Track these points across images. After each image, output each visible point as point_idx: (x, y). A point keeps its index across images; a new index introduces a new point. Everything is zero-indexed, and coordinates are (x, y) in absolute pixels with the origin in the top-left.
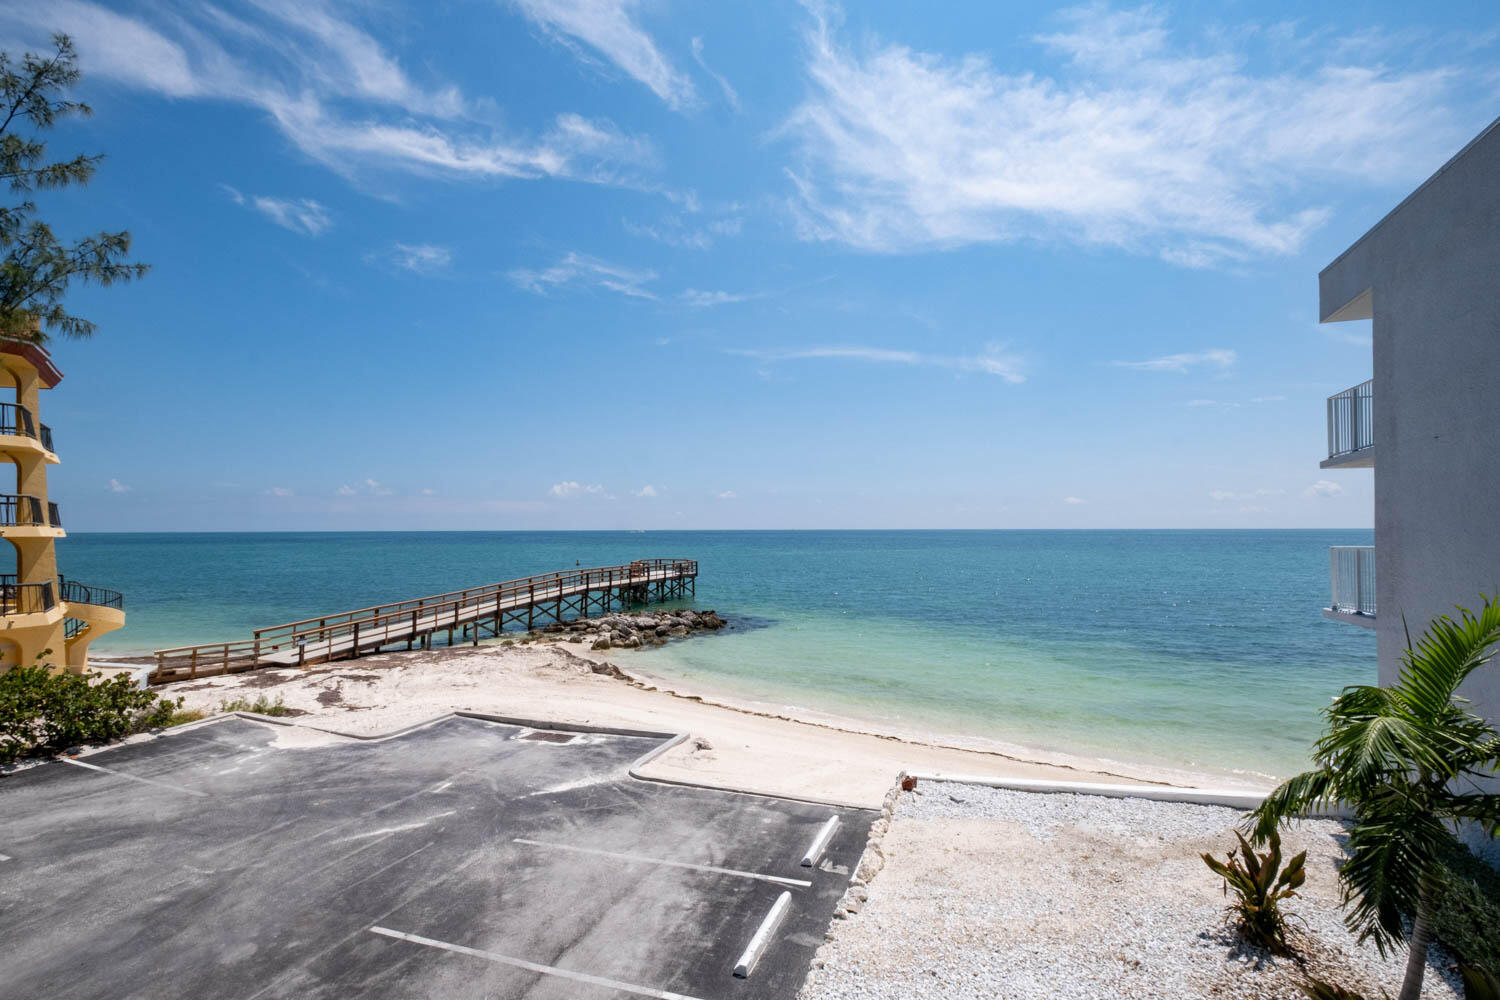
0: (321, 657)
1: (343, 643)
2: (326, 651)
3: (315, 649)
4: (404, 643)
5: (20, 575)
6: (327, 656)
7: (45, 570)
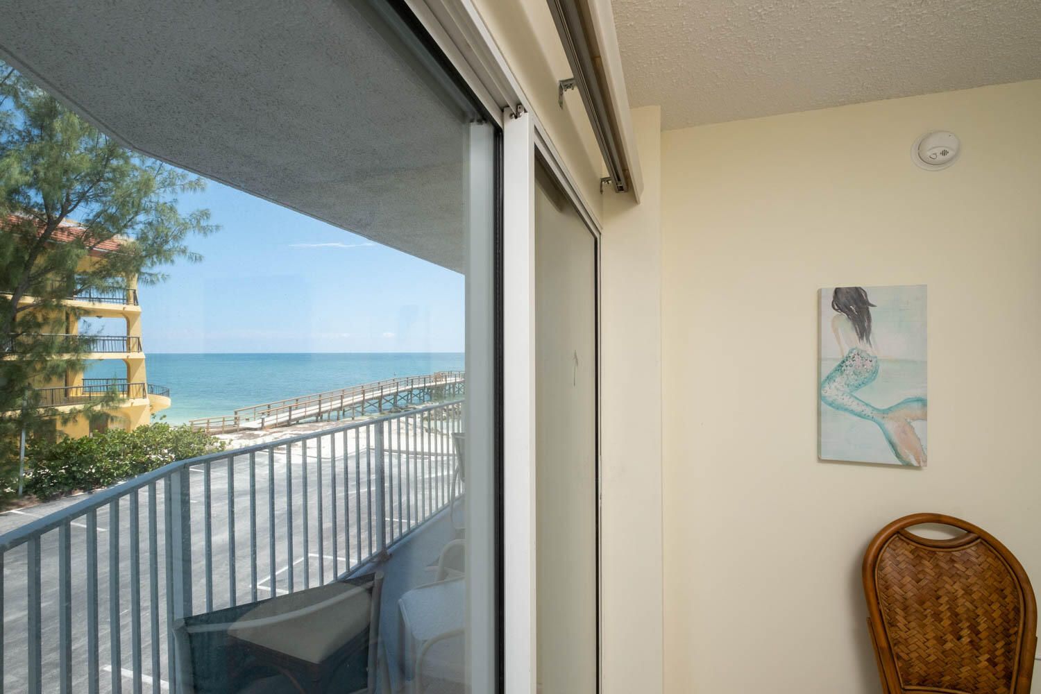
0: (273, 425)
1: (283, 417)
2: (275, 422)
3: (270, 420)
4: (314, 418)
5: (129, 379)
6: (275, 424)
7: (140, 376)
